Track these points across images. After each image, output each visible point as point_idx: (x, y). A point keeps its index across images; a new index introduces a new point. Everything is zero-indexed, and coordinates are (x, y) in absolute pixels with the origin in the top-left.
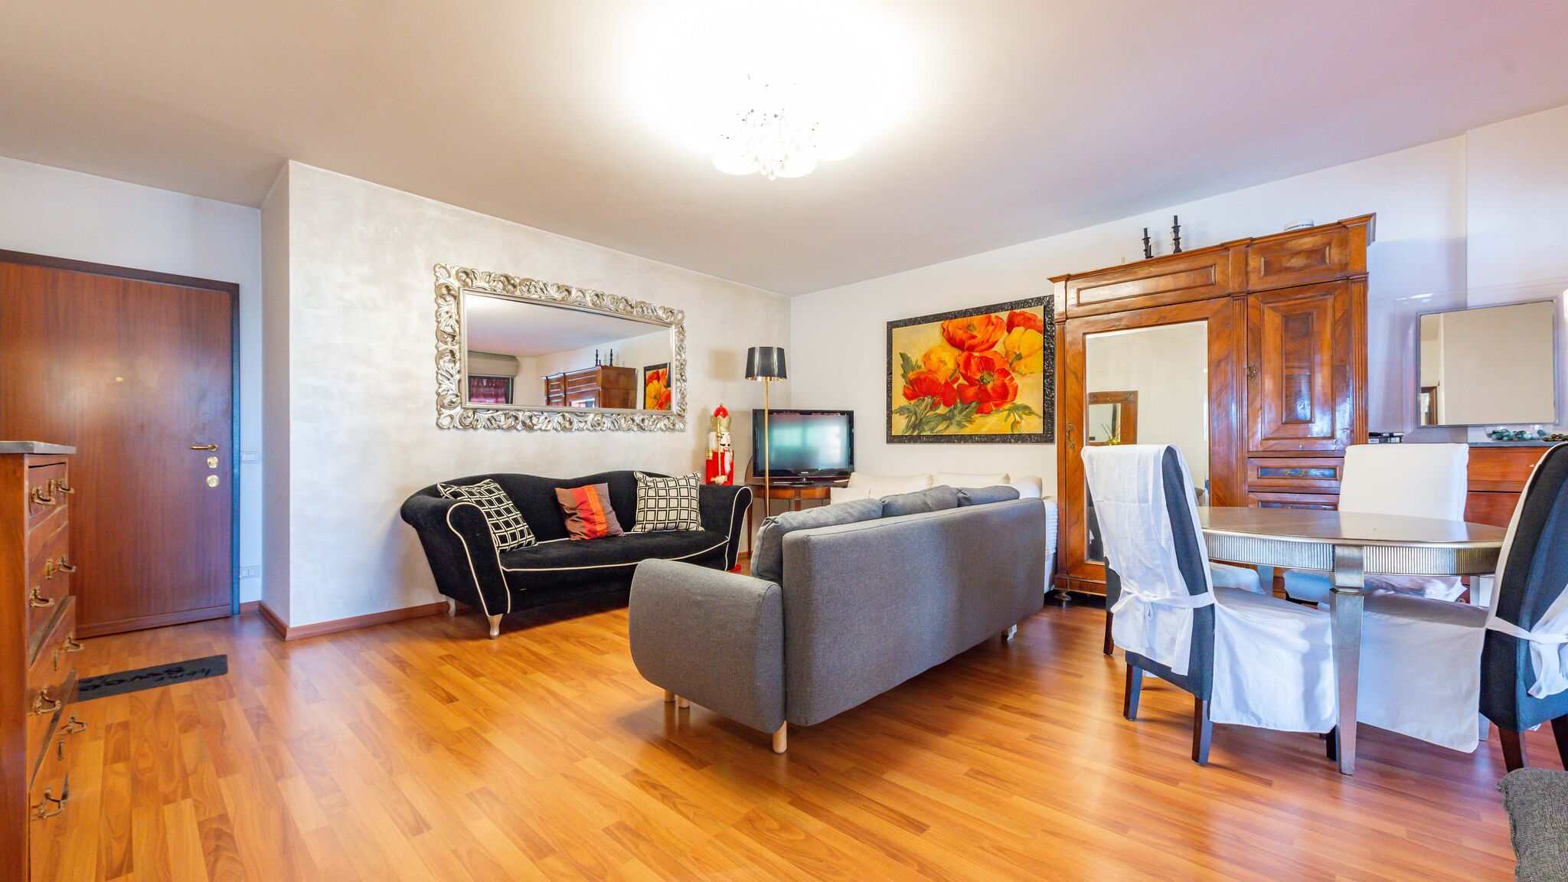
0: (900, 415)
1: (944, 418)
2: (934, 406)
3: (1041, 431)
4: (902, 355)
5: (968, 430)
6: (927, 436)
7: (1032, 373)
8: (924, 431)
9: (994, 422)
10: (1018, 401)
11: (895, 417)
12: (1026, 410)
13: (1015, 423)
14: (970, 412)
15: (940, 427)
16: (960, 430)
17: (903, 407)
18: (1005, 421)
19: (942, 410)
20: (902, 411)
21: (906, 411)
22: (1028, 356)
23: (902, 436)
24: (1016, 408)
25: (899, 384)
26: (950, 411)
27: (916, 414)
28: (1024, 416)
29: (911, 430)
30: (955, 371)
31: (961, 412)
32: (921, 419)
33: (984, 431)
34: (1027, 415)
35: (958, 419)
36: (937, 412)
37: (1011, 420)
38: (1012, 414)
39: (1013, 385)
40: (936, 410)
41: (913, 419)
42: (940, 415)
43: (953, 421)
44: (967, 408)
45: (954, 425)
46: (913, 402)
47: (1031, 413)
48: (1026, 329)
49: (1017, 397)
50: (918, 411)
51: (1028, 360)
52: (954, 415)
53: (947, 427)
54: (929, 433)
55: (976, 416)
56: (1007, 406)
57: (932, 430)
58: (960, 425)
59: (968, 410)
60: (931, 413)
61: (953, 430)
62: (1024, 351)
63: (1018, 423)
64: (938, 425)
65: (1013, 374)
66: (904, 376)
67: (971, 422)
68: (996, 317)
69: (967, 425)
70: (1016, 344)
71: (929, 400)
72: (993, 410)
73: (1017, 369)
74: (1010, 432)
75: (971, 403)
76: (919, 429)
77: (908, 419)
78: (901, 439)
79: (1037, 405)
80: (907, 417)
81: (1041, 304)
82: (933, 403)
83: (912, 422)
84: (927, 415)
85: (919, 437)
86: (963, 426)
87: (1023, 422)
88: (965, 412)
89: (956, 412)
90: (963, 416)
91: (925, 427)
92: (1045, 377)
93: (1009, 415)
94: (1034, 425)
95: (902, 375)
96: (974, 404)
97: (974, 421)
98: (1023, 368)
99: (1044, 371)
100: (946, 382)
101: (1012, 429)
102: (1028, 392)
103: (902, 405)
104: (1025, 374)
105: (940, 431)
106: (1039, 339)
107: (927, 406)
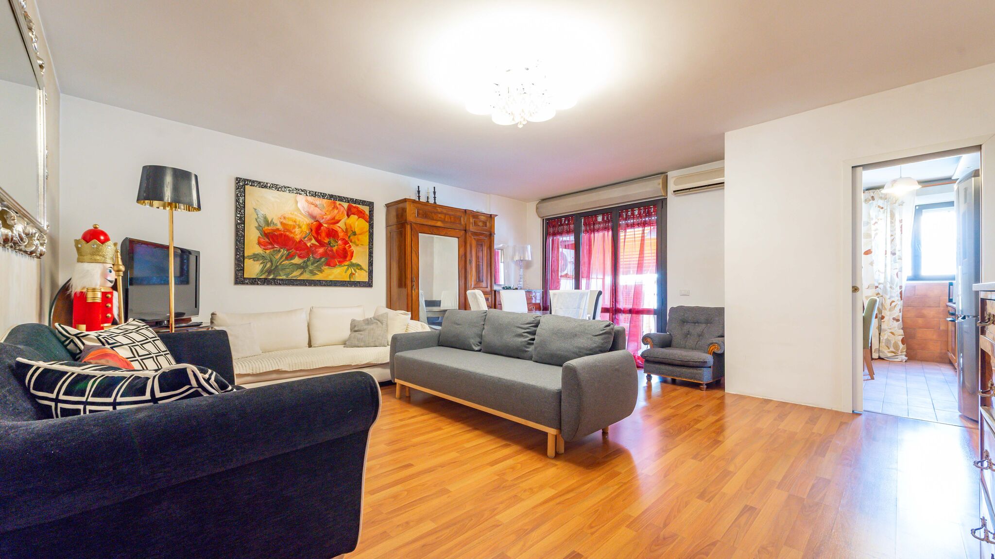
0: (254, 260)
1: (298, 267)
2: (290, 257)
3: (367, 280)
4: (256, 210)
5: (319, 277)
6: (282, 280)
7: (362, 245)
8: (280, 276)
9: (338, 273)
10: (354, 261)
11: (248, 263)
12: (358, 266)
13: (352, 274)
14: (321, 264)
15: (295, 274)
16: (312, 277)
17: (258, 254)
18: (345, 272)
19: (297, 260)
20: (255, 257)
21: (261, 258)
22: (360, 234)
23: (255, 278)
24: (353, 265)
25: (252, 235)
26: (304, 262)
27: (271, 261)
28: (357, 270)
29: (267, 274)
30: (309, 234)
31: (312, 264)
32: (277, 266)
33: (331, 278)
34: (359, 270)
35: (310, 268)
36: (293, 261)
37: (349, 272)
38: (350, 269)
39: (351, 250)
40: (291, 260)
41: (268, 265)
42: (296, 264)
43: (306, 269)
44: (317, 262)
45: (307, 272)
46: (268, 251)
47: (361, 269)
48: (359, 218)
49: (353, 258)
50: (274, 260)
51: (360, 237)
52: (307, 266)
53: (301, 274)
54: (284, 277)
55: (325, 268)
56: (347, 263)
57: (288, 275)
58: (312, 272)
59: (318, 263)
60: (287, 262)
61: (306, 276)
62: (357, 231)
63: (354, 274)
64: (293, 272)
65: (351, 244)
66: (259, 228)
67: (321, 271)
68: (340, 204)
69: (319, 273)
70: (352, 225)
71: (283, 252)
72: (337, 265)
73: (353, 241)
74: (349, 280)
75: (321, 258)
76: (274, 274)
77: (262, 265)
78: (254, 282)
79: (365, 265)
80: (262, 263)
81: (366, 205)
82: (288, 254)
83: (266, 267)
84: (283, 263)
85: (273, 279)
86: (316, 274)
87: (357, 274)
88: (316, 265)
89: (309, 263)
90: (315, 267)
91: (281, 273)
92: (369, 249)
93: (348, 269)
94: (362, 276)
95: (256, 227)
96: (323, 259)
97: (323, 271)
98: (357, 241)
99: (369, 244)
100: (301, 241)
101: (350, 278)
102: (359, 256)
103: (256, 253)
104: (358, 245)
105: (295, 277)
106: (367, 225)
107: (282, 256)
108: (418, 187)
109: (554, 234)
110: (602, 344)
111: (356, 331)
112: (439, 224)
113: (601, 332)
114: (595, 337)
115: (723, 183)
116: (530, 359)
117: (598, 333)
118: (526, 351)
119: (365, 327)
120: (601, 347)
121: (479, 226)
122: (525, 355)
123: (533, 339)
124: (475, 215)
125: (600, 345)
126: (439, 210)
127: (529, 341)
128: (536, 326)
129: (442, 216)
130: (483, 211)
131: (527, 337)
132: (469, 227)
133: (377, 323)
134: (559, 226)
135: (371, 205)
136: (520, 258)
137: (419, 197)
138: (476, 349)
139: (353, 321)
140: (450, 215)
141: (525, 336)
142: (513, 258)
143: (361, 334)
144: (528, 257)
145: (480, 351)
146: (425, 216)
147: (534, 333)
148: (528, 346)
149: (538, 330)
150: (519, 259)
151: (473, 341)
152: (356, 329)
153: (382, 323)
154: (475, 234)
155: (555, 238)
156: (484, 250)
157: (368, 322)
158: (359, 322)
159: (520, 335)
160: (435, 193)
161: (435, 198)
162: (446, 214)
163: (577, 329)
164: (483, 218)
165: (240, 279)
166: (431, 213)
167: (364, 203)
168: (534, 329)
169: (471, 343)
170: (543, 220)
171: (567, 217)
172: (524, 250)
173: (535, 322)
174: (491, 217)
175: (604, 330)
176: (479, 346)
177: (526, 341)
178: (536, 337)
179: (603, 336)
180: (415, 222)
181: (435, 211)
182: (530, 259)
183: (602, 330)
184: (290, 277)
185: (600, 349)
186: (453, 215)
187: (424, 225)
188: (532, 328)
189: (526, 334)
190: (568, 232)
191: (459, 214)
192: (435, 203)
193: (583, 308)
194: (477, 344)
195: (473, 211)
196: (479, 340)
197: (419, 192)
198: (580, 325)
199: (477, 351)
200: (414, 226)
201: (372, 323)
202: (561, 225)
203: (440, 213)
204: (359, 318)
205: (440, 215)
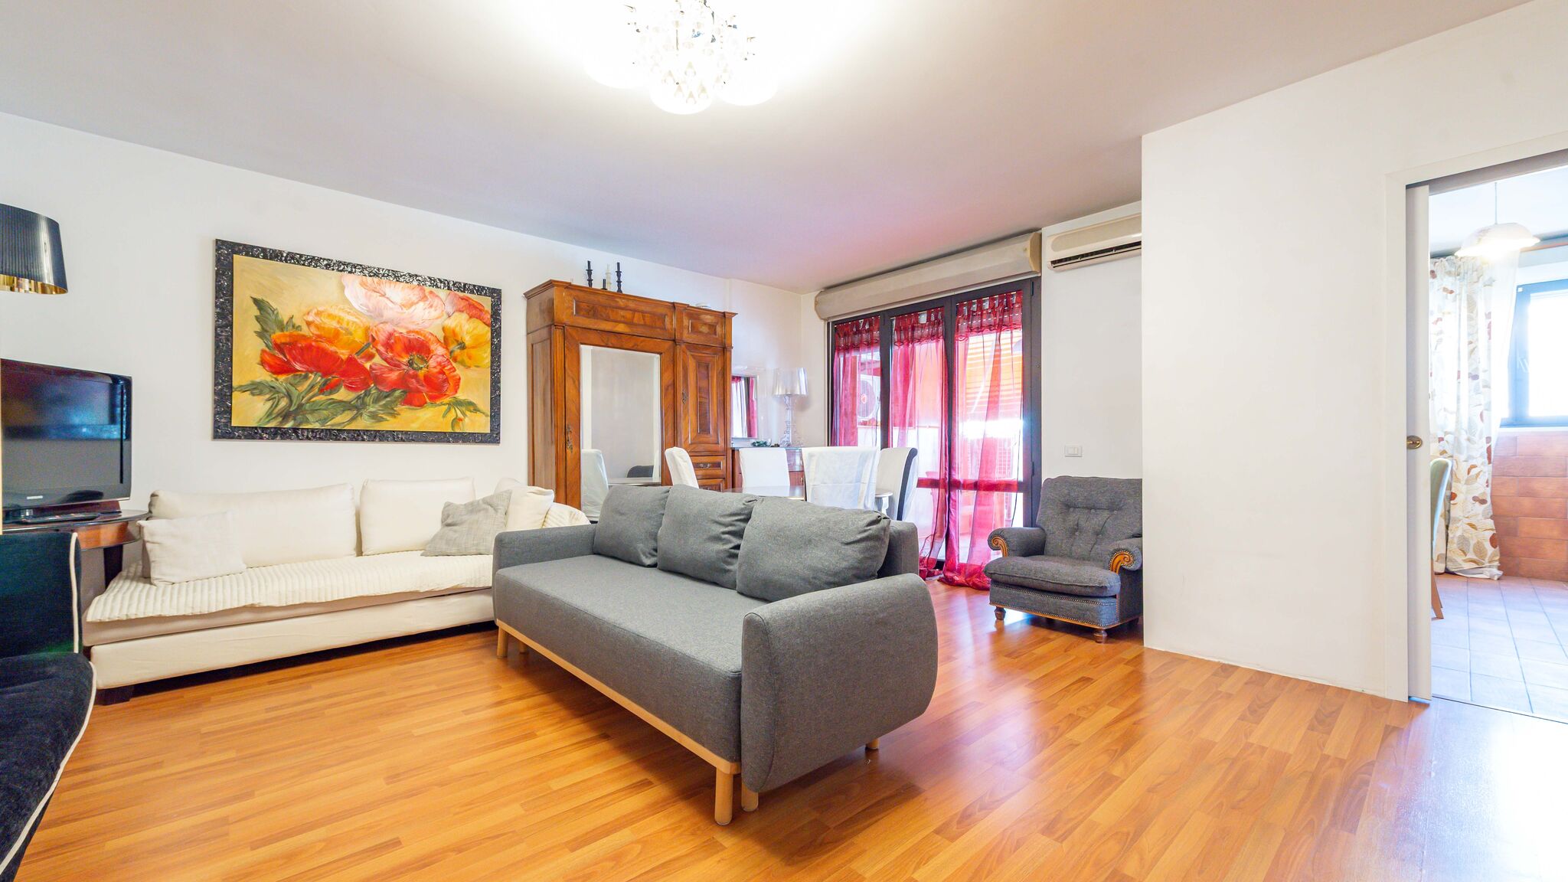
0: (253, 394)
1: (346, 406)
2: (328, 388)
3: (488, 431)
4: (256, 301)
5: (389, 425)
6: (313, 430)
7: (478, 367)
8: (307, 421)
9: (428, 417)
10: (461, 395)
11: (239, 400)
12: (470, 406)
13: (457, 420)
14: (392, 402)
15: (339, 419)
16: (377, 424)
17: (260, 383)
18: (444, 416)
19: (343, 394)
20: (255, 388)
21: (267, 390)
22: (473, 347)
23: (256, 428)
24: (459, 403)
25: (248, 347)
26: (359, 398)
27: (289, 396)
28: (468, 413)
29: (281, 419)
30: (368, 345)
31: (376, 401)
32: (301, 406)
33: (414, 427)
34: (471, 411)
35: (372, 409)
36: (335, 396)
37: (452, 415)
38: (453, 410)
39: (454, 376)
40: (330, 394)
41: (283, 403)
42: (340, 402)
43: (362, 411)
44: (386, 397)
45: (365, 416)
46: (282, 378)
47: (476, 410)
48: (471, 317)
49: (460, 391)
50: (295, 393)
51: (473, 352)
52: (364, 405)
53: (353, 419)
54: (317, 426)
55: (399, 408)
56: (446, 400)
57: (325, 420)
58: (374, 416)
59: (388, 399)
60: (322, 397)
61: (363, 423)
62: (468, 341)
63: (461, 420)
64: (334, 415)
65: (454, 364)
66: (262, 334)
67: (394, 415)
68: (431, 292)
69: (388, 418)
70: (457, 330)
71: (316, 379)
72: (426, 403)
73: (459, 359)
74: (450, 430)
75: (394, 390)
76: (295, 419)
77: (271, 403)
78: (252, 433)
79: (484, 403)
80: (269, 400)
81: (485, 295)
82: (325, 383)
83: (279, 407)
84: (312, 400)
85: (295, 430)
86: (380, 420)
87: (467, 420)
88: (384, 402)
89: (368, 400)
90: (381, 406)
91: (309, 417)
92: (492, 374)
93: (449, 410)
94: (480, 424)
95: (256, 332)
96: (398, 393)
97: (399, 414)
98: (466, 360)
99: (491, 367)
100: (351, 360)
101: (453, 427)
102: (473, 386)
103: (258, 380)
104: (470, 367)
105: (339, 424)
106: (486, 331)
107: (312, 387)
108: (589, 262)
109: (847, 349)
110: (860, 561)
111: (449, 525)
112: (621, 328)
113: (859, 537)
114: (846, 547)
115: (1139, 243)
116: (733, 587)
117: (852, 539)
118: (729, 571)
119: (465, 518)
120: (858, 568)
121: (701, 332)
122: (725, 578)
123: (738, 547)
124: (694, 314)
125: (856, 565)
126: (621, 302)
127: (733, 551)
128: (746, 520)
129: (628, 315)
130: (708, 305)
131: (729, 542)
132: (682, 334)
133: (486, 510)
134: (855, 334)
135: (495, 294)
136: (786, 391)
137: (590, 281)
138: (648, 562)
139: (448, 505)
140: (643, 312)
141: (724, 539)
142: (773, 392)
143: (455, 531)
144: (801, 389)
145: (654, 566)
146: (592, 313)
147: (739, 534)
148: (729, 560)
149: (749, 529)
150: (784, 393)
151: (641, 547)
152: (449, 521)
153: (496, 510)
154: (692, 347)
155: (847, 356)
156: (712, 377)
157: (473, 508)
158: (458, 507)
159: (717, 539)
160: (619, 273)
161: (619, 282)
162: (634, 311)
163: (814, 529)
164: (708, 318)
165: (224, 429)
166: (605, 307)
167: (480, 290)
168: (742, 524)
169: (639, 550)
170: (828, 324)
171: (866, 317)
172: (793, 378)
173: (746, 512)
174: (725, 318)
175: (865, 531)
176: (654, 556)
177: (726, 551)
178: (743, 543)
179: (863, 545)
180: (569, 323)
181: (613, 304)
182: (804, 392)
183: (860, 533)
184: (328, 425)
185: (855, 572)
186: (649, 313)
187: (590, 329)
188: (738, 523)
189: (727, 536)
190: (870, 344)
191: (661, 310)
192: (619, 290)
193: (867, 482)
194: (650, 554)
195: (688, 306)
196: (652, 544)
197: (589, 272)
198: (821, 521)
199: (649, 566)
200: (570, 330)
201: (480, 511)
202: (859, 332)
203: (622, 309)
204: (460, 500)
205: (622, 313)
